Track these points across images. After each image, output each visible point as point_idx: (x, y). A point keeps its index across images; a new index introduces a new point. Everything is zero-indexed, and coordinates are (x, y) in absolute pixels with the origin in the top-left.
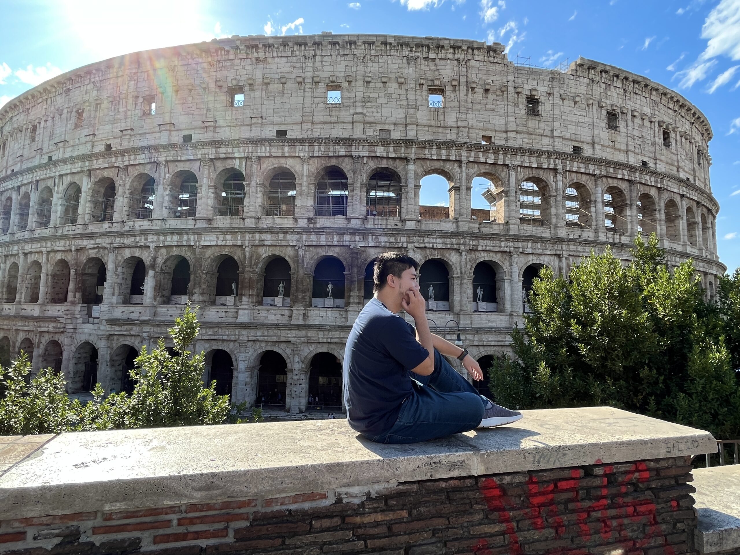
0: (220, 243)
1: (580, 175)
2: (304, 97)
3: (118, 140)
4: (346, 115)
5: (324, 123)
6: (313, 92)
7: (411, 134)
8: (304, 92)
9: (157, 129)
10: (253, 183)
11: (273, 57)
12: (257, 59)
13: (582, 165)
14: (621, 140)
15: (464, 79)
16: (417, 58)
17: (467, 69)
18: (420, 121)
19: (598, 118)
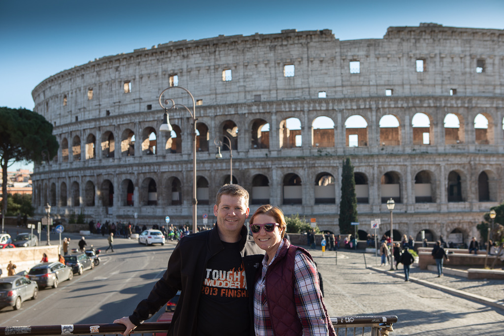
0: (170, 170)
1: (392, 109)
2: (210, 78)
3: (113, 108)
4: (234, 87)
5: (223, 94)
6: (215, 75)
7: (273, 96)
8: (210, 75)
9: (133, 101)
10: (185, 134)
11: (192, 54)
12: (183, 56)
15: (306, 56)
16: (276, 46)
17: (308, 49)
18: (279, 87)
19: (407, 66)
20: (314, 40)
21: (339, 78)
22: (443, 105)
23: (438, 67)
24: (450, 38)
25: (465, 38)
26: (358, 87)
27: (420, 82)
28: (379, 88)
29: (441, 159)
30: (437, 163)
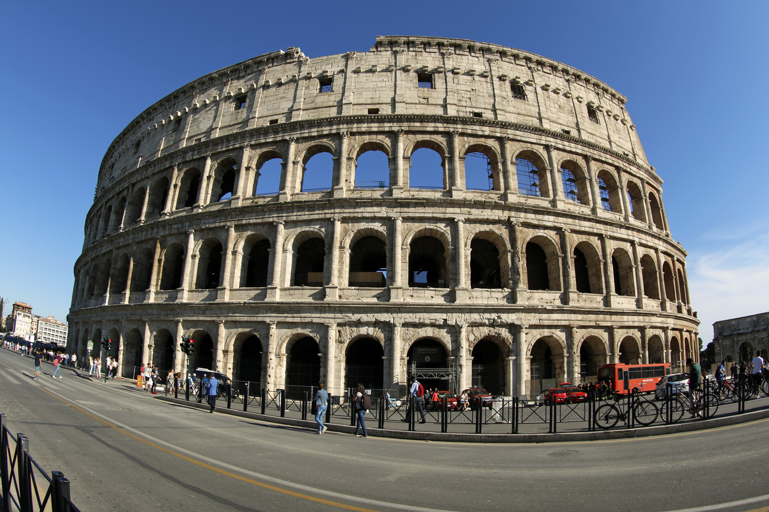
7: (213, 136)
11: (157, 115)
12: (151, 119)
14: (437, 95)
15: (262, 81)
16: (232, 80)
17: (266, 74)
19: (403, 81)
20: (276, 64)
21: (299, 100)
22: (460, 131)
23: (450, 84)
26: (325, 109)
28: (357, 107)
30: (448, 216)
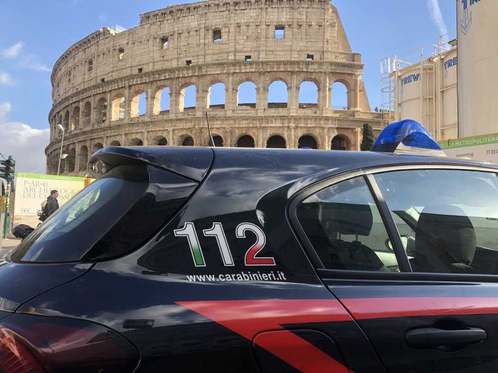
1: (140, 85)
13: (139, 79)
14: (169, 53)
15: (96, 52)
16: (85, 49)
17: (98, 46)
18: (86, 80)
19: (153, 46)
20: (101, 39)
21: (111, 65)
22: (176, 76)
23: (176, 43)
24: (187, 14)
25: (200, 13)
26: (121, 71)
27: (161, 58)
28: (133, 69)
29: (170, 125)
30: (166, 129)
